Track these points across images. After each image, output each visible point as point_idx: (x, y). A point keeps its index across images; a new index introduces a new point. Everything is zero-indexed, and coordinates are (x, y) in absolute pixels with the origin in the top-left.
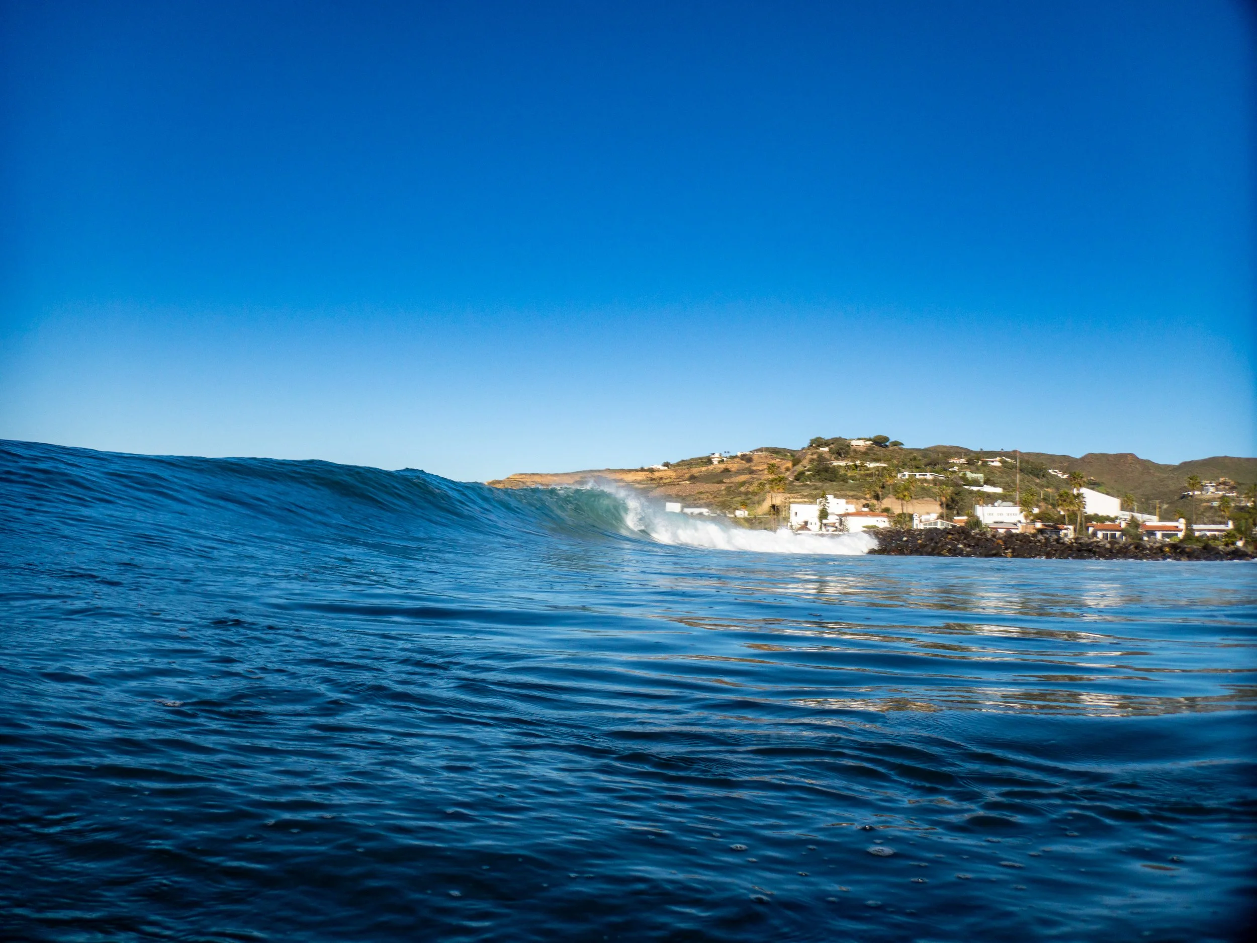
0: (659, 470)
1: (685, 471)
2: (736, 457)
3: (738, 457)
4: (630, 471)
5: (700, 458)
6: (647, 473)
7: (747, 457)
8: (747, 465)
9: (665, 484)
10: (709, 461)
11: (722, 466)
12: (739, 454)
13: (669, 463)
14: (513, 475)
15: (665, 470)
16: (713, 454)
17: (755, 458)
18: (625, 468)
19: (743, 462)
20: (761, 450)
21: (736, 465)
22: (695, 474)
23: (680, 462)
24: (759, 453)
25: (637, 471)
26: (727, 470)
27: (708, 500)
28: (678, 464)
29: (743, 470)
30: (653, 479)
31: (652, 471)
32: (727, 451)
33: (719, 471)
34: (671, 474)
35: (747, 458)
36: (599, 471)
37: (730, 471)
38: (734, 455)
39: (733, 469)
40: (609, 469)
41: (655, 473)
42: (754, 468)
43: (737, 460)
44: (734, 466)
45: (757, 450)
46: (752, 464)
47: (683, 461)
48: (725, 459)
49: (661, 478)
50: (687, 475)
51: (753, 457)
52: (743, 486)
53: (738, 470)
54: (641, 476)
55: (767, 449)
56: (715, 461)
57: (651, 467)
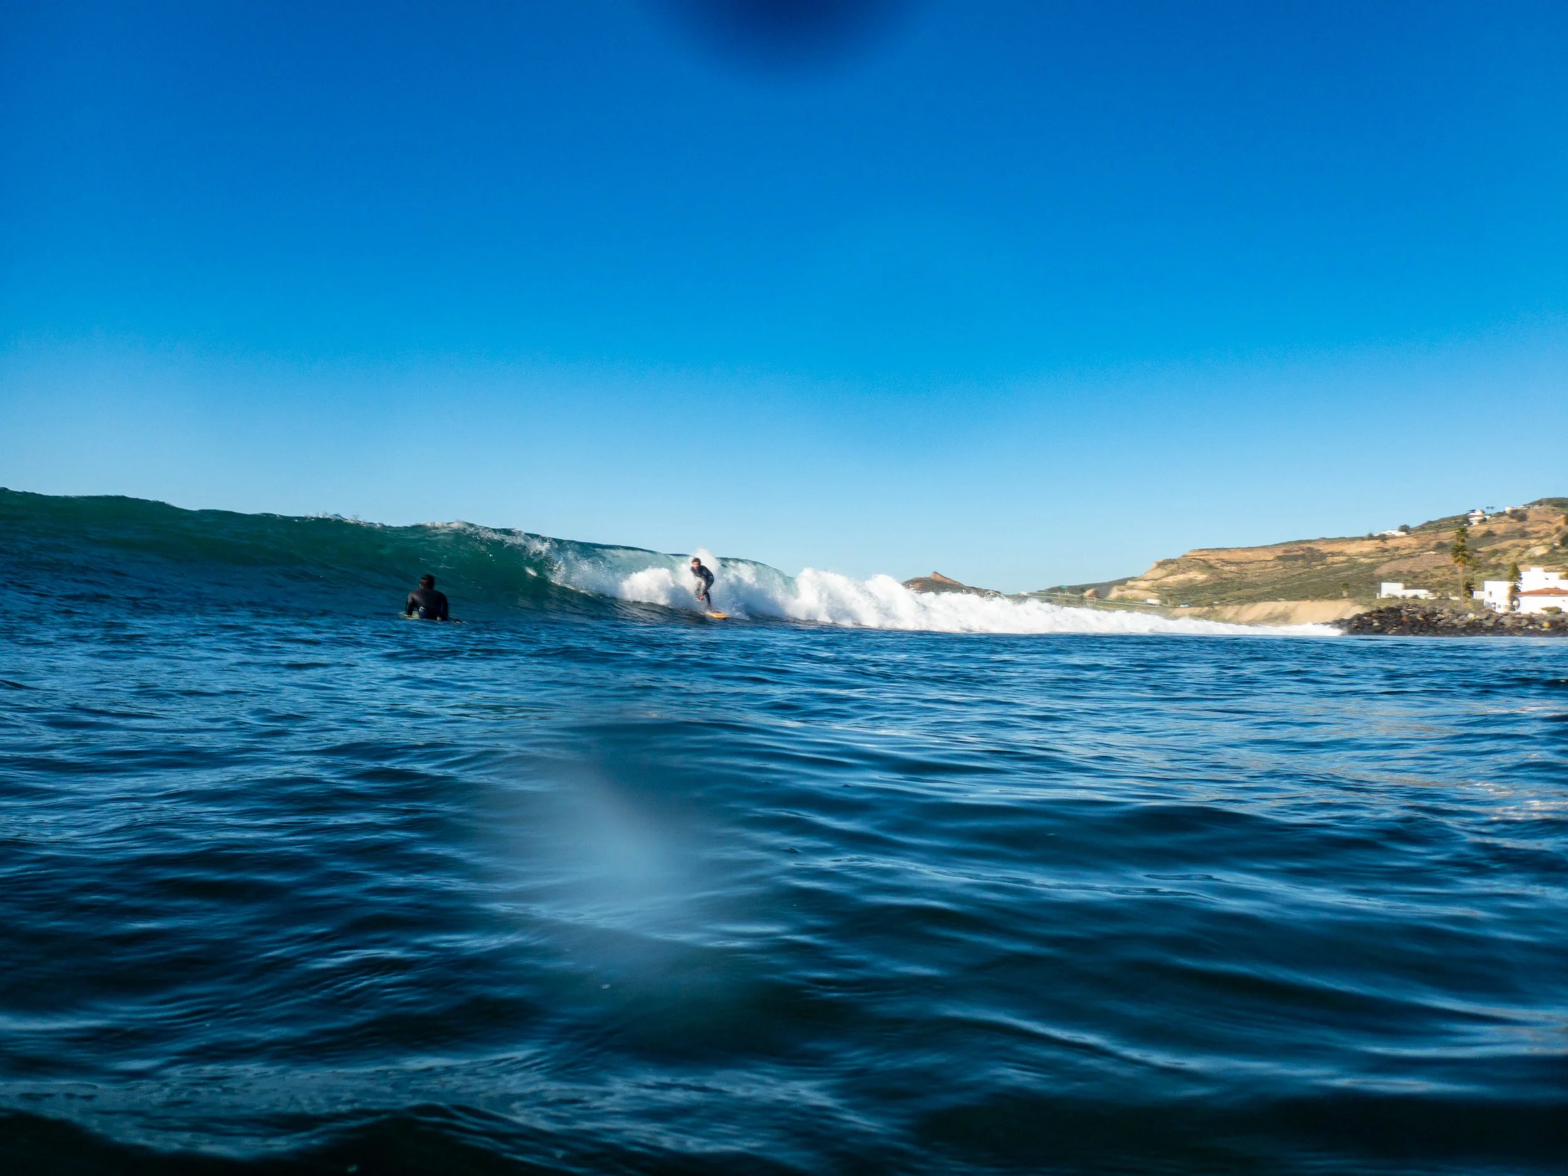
0: (1394, 537)
1: (1431, 537)
2: (1503, 514)
3: (1507, 515)
4: (1353, 540)
5: (1454, 518)
6: (1377, 542)
7: (1519, 513)
8: (1519, 525)
9: (1402, 557)
10: (1466, 519)
11: (1484, 528)
12: (1508, 509)
13: (1408, 527)
14: (1191, 551)
15: (1401, 537)
16: (1473, 511)
17: (1531, 514)
18: (1347, 536)
19: (1514, 521)
20: (1540, 503)
21: (1503, 526)
22: (1444, 541)
23: (1425, 524)
24: (1537, 507)
25: (1362, 539)
26: (1489, 534)
27: (1444, 578)
28: (1422, 528)
29: (1513, 532)
30: (1386, 550)
31: (1383, 538)
32: (1490, 506)
33: (1479, 535)
34: (1411, 542)
35: (1518, 515)
36: (1309, 541)
37: (1494, 535)
38: (1502, 511)
39: (1498, 532)
40: (1324, 538)
41: (1388, 541)
42: (1529, 529)
43: (1505, 518)
44: (1500, 528)
45: (1533, 504)
46: (1526, 523)
47: (1430, 522)
48: (1488, 517)
49: (1397, 549)
50: (1434, 543)
51: (1528, 514)
52: (1494, 556)
53: (1505, 532)
54: (1368, 547)
55: (1549, 501)
56: (1475, 521)
57: (1383, 533)
